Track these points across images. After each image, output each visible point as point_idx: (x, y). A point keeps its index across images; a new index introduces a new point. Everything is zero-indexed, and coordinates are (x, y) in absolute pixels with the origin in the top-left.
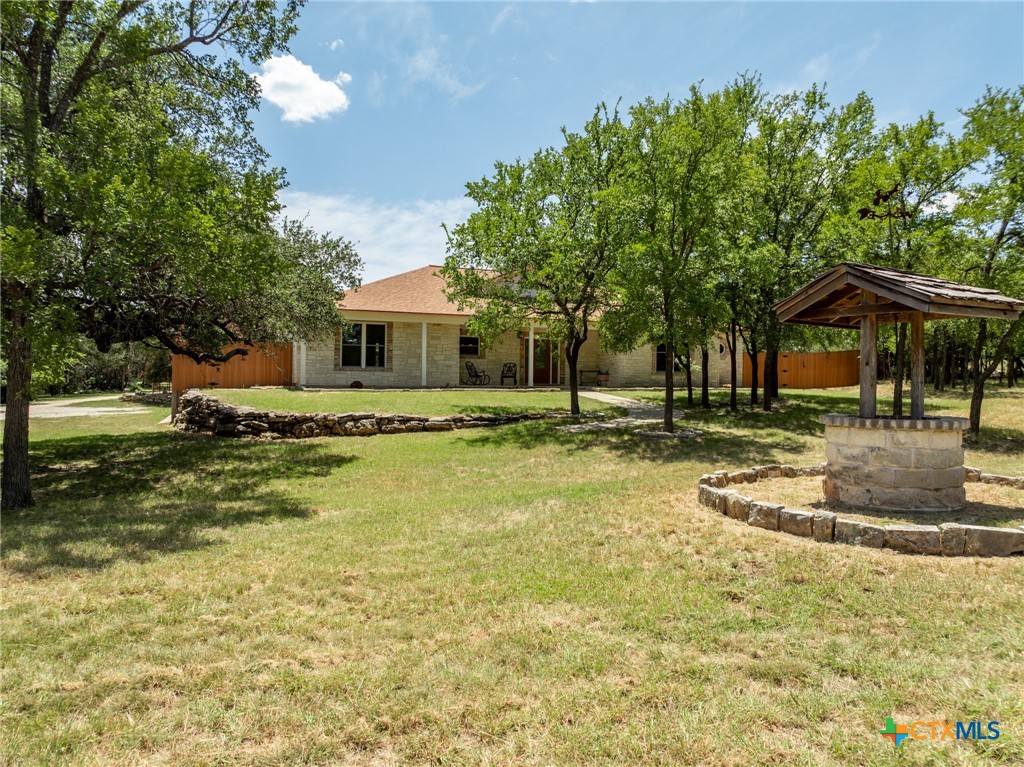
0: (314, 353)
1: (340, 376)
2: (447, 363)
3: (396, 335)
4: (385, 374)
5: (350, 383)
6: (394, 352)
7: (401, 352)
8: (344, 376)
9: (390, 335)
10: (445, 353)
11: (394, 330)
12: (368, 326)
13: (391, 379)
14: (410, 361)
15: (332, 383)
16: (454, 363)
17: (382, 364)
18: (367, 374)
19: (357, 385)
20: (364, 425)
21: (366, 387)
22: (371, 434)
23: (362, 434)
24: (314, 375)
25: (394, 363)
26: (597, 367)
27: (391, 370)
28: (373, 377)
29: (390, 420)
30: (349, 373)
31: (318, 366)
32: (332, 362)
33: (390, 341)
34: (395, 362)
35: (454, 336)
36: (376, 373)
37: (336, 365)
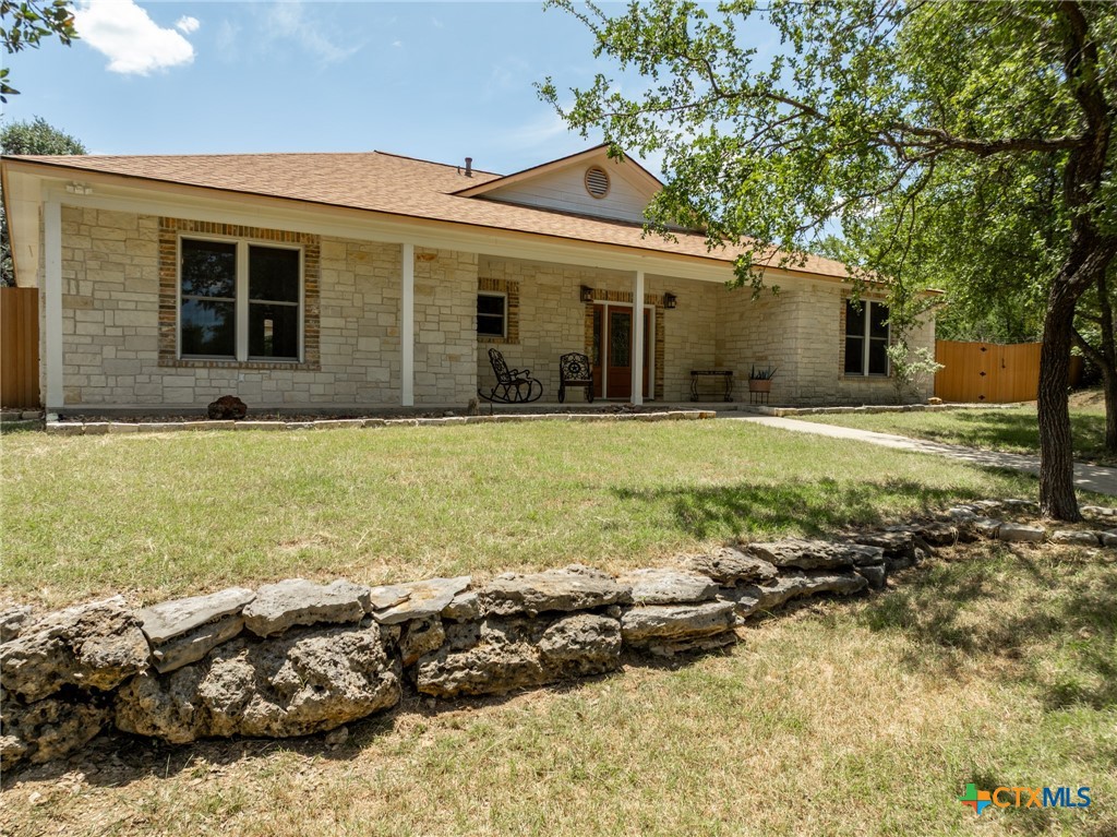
0: (98, 315)
1: (179, 381)
2: (451, 350)
3: (327, 276)
4: (301, 376)
5: (206, 402)
6: (324, 322)
7: (340, 322)
8: (190, 381)
9: (313, 277)
10: (445, 326)
11: (323, 263)
12: (253, 250)
13: (317, 389)
14: (363, 343)
15: (153, 403)
16: (466, 350)
17: (292, 352)
18: (254, 376)
19: (228, 410)
20: (321, 684)
21: (255, 415)
22: (363, 727)
23: (314, 738)
24: (97, 380)
25: (323, 348)
26: (718, 363)
27: (315, 366)
28: (269, 385)
29: (456, 625)
30: (202, 373)
31: (109, 352)
32: (154, 344)
33: (314, 293)
34: (326, 347)
35: (465, 286)
36: (277, 374)
37: (164, 352)
